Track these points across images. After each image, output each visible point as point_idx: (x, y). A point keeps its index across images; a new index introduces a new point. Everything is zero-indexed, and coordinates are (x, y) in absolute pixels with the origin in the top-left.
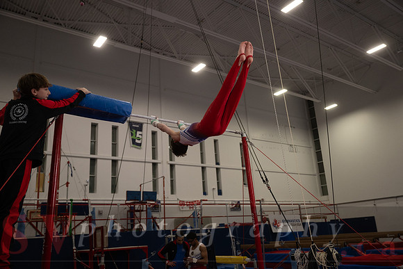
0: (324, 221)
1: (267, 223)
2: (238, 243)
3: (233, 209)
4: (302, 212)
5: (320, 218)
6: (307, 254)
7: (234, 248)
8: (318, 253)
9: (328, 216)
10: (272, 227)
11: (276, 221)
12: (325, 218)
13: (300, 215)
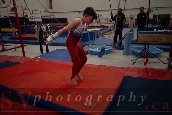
0: (50, 18)
1: (27, 17)
2: (14, 25)
3: (11, 11)
4: (42, 14)
5: (48, 17)
6: (39, 27)
7: (12, 26)
8: (43, 27)
9: (51, 16)
10: (29, 19)
11: (31, 17)
12: (50, 17)
13: (41, 15)
